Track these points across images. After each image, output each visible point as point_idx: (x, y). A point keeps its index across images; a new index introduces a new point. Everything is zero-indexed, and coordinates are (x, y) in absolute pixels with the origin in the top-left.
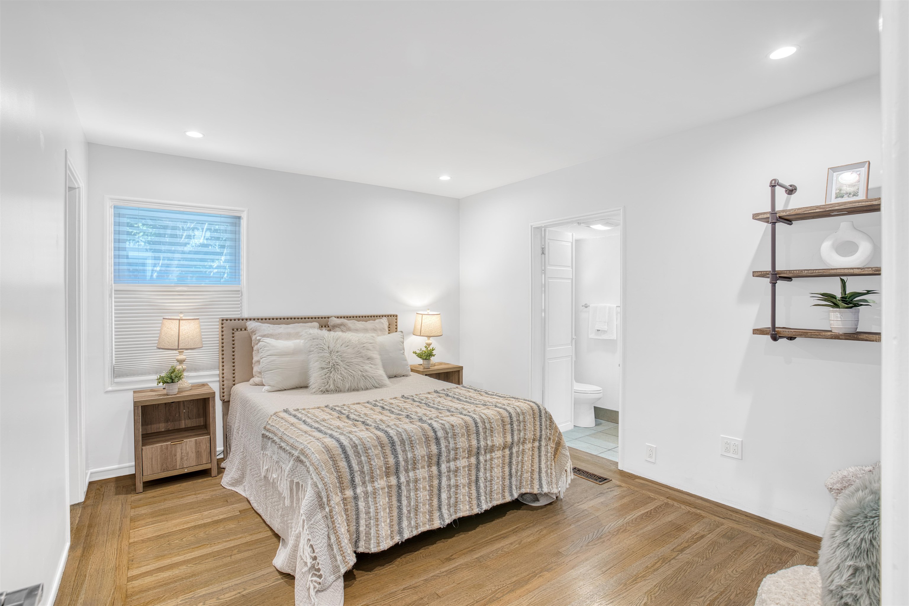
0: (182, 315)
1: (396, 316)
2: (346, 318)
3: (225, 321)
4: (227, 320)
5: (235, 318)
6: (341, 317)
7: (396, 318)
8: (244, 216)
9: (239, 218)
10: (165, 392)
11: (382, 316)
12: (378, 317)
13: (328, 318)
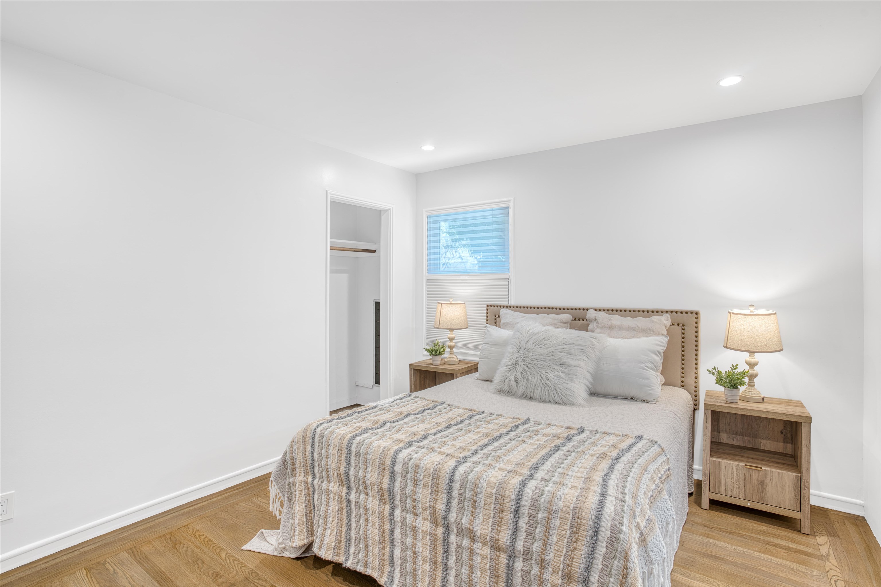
0: (451, 300)
1: (697, 313)
2: (606, 311)
3: (489, 307)
4: (491, 306)
5: (498, 305)
6: (600, 310)
7: (696, 316)
8: (511, 205)
9: (508, 208)
10: (431, 362)
11: (662, 312)
12: (655, 313)
13: (587, 310)
